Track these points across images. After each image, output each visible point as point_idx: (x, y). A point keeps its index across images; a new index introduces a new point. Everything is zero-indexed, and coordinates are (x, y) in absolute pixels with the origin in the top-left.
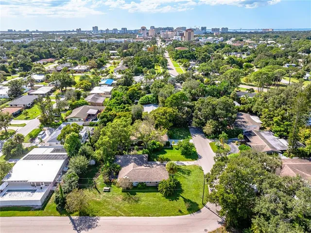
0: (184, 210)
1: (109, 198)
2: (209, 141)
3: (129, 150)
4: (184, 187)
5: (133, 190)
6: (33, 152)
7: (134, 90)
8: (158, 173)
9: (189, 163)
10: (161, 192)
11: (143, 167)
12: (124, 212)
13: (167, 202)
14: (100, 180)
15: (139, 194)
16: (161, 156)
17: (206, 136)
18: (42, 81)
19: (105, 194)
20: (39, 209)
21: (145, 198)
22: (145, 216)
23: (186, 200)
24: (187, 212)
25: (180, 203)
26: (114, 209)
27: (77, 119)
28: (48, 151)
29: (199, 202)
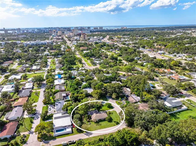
0: (115, 124)
1: (92, 126)
2: (115, 101)
3: (89, 109)
4: (113, 118)
5: (98, 122)
8: (104, 115)
9: (111, 110)
10: (107, 121)
11: (98, 114)
12: (99, 128)
13: (110, 123)
16: (101, 109)
17: (113, 99)
19: (90, 125)
21: (103, 123)
22: (105, 128)
23: (115, 122)
24: (116, 125)
25: (113, 123)
26: (95, 128)
29: (119, 121)
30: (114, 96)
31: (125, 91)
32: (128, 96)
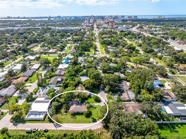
0: (91, 121)
1: (66, 117)
2: (107, 94)
3: (74, 99)
4: (93, 114)
5: (74, 114)
6: (38, 99)
7: (78, 68)
8: (83, 108)
9: (96, 104)
10: (84, 115)
11: (78, 106)
12: (71, 122)
13: (86, 119)
14: (63, 110)
15: (76, 116)
16: (86, 101)
17: (106, 92)
18: (34, 60)
19: (65, 116)
20: (43, 121)
21: (79, 117)
22: (78, 123)
23: (92, 118)
24: (92, 122)
25: (90, 119)
26: (68, 121)
27: (53, 84)
28: (43, 99)
29: (97, 119)
30: (107, 89)
31: (123, 86)
32: (123, 91)
